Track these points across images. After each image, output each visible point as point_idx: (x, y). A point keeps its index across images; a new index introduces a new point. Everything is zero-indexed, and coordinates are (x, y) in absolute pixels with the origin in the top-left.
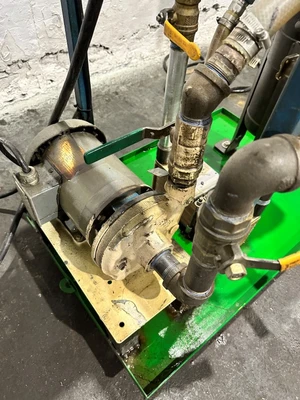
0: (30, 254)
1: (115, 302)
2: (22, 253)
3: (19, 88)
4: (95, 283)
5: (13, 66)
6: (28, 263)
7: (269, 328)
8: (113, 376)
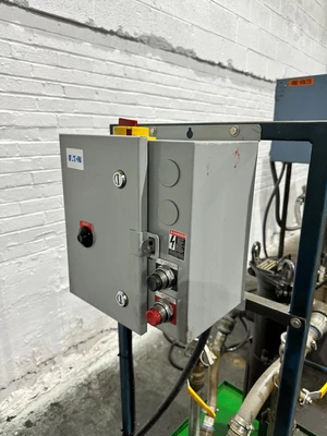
5: (41, 366)
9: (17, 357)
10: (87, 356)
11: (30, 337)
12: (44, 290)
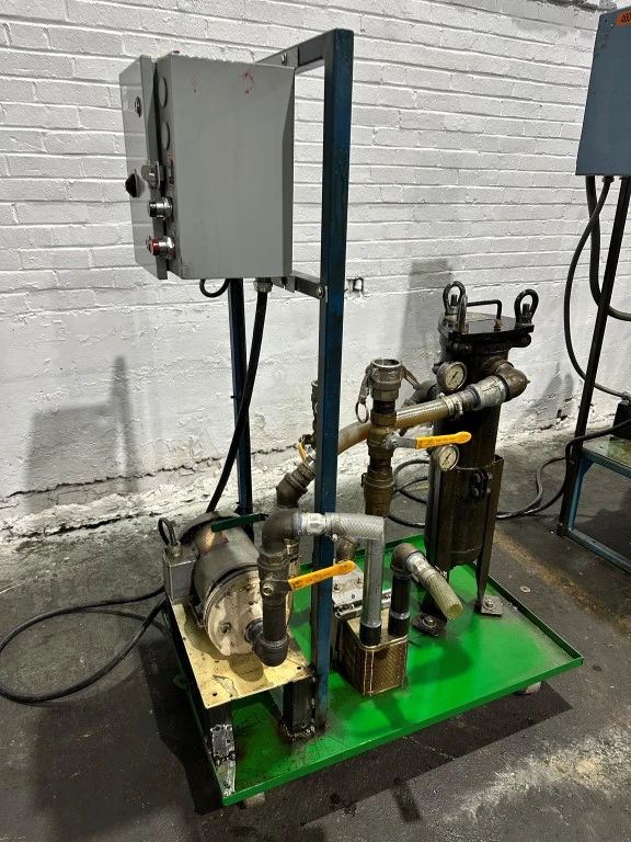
0: (155, 668)
1: (215, 677)
2: (146, 665)
3: (202, 488)
4: (204, 659)
5: (202, 464)
6: (150, 677)
7: (423, 813)
8: (202, 814)
9: (168, 438)
10: (269, 475)
11: (188, 417)
12: (211, 359)
